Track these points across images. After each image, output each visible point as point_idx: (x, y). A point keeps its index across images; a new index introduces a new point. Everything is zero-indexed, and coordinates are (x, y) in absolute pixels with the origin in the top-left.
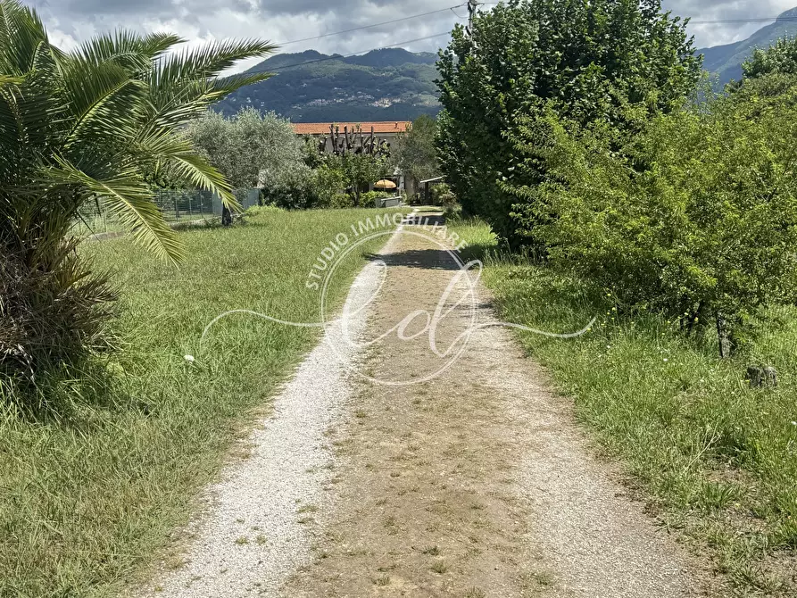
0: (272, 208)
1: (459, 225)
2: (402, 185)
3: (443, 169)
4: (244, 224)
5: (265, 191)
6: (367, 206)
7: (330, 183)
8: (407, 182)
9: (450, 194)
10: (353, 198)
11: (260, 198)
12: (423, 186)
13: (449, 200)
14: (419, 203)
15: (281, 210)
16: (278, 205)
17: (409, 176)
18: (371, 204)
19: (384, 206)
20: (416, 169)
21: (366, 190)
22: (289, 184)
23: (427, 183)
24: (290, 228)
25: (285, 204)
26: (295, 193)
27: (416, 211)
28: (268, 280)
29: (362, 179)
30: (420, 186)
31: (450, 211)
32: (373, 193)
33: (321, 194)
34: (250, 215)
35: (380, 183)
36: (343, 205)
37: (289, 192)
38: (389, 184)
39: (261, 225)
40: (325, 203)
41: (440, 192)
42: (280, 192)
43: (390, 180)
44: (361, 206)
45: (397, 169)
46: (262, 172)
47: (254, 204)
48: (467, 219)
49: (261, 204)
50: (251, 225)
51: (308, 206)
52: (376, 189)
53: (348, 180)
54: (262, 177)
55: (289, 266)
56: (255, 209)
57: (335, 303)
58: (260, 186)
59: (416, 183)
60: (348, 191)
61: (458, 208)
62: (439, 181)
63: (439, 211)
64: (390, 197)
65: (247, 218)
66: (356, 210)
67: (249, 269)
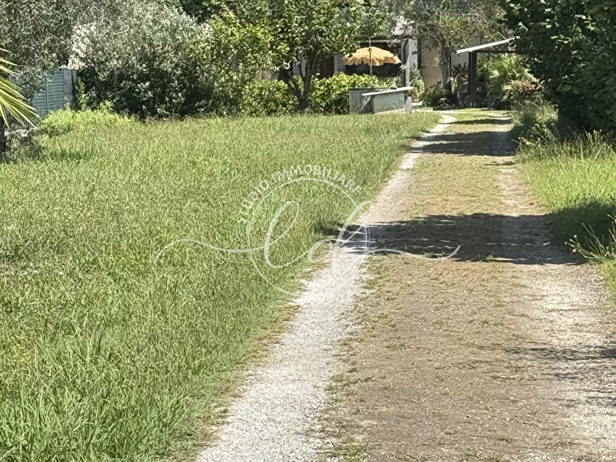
0: (104, 115)
1: (552, 154)
2: (412, 60)
3: (512, 21)
4: (36, 153)
5: (88, 76)
6: (328, 110)
7: (241, 56)
8: (425, 52)
9: (529, 79)
10: (297, 92)
11: (74, 92)
12: (465, 62)
13: (525, 94)
14: (453, 102)
15: (124, 121)
16: (117, 109)
17: (430, 37)
18: (339, 106)
19: (369, 109)
20: (447, 20)
21: (328, 71)
22: (144, 58)
23: (473, 56)
24: (145, 161)
25: (133, 106)
26: (159, 78)
27: (447, 121)
28: (92, 287)
29: (318, 46)
30: (455, 62)
31: (529, 121)
32: (345, 79)
33: (221, 79)
34: (53, 132)
35: (361, 53)
36: (270, 107)
37: (143, 78)
38: (379, 55)
39: (78, 156)
40: (229, 104)
41: (504, 78)
42: (121, 77)
43: (384, 47)
44: (315, 110)
45: (401, 21)
46: (80, 31)
47: (59, 106)
48: (572, 139)
49: (76, 107)
50: (54, 155)
51: (186, 110)
52: (350, 70)
53: (284, 48)
54: (81, 40)
55: (143, 253)
56: (62, 117)
57: (250, 344)
58: (75, 64)
59: (447, 54)
60: (284, 75)
61: (548, 114)
62: (503, 49)
63: (501, 122)
64: (389, 86)
65: (44, 140)
66: (305, 119)
67: (45, 262)
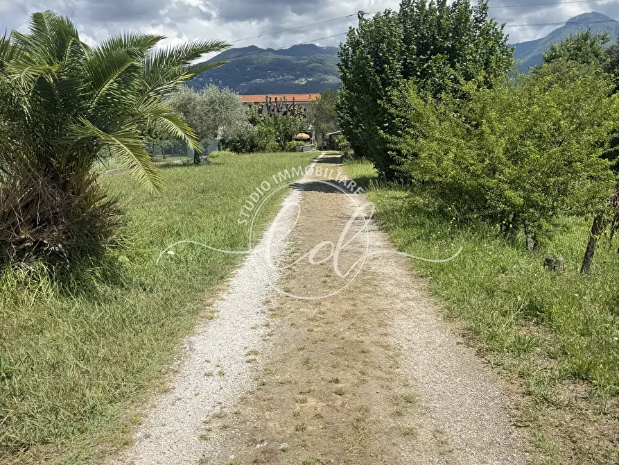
0: (227, 152)
1: (353, 163)
2: (314, 137)
3: (341, 126)
4: (208, 163)
5: (222, 141)
6: (290, 151)
7: (266, 136)
8: (317, 135)
9: (346, 142)
10: (282, 146)
11: (219, 146)
12: (328, 137)
13: (346, 146)
14: (325, 149)
15: (233, 154)
16: (231, 151)
17: (320, 131)
18: (294, 150)
19: (302, 151)
20: (323, 126)
21: (290, 140)
22: (238, 136)
23: (331, 136)
24: (239, 165)
25: (235, 150)
26: (242, 142)
27: (323, 154)
28: (225, 201)
29: (287, 133)
30: (326, 137)
31: (346, 154)
32: (295, 142)
33: (261, 143)
34: (213, 157)
35: (300, 135)
36: (274, 150)
37: (238, 142)
38: (306, 136)
39: (220, 164)
40: (262, 149)
41: (339, 142)
42: (232, 142)
43: (306, 133)
44: (287, 151)
45: (311, 126)
46: (220, 128)
47: (214, 150)
48: (358, 159)
49: (220, 150)
50: (214, 164)
51: (250, 151)
52: (296, 140)
53: (278, 133)
54: (220, 131)
55: (240, 190)
56: (216, 153)
57: (269, 216)
58: (219, 138)
59: (323, 135)
60: (278, 141)
61: (352, 152)
62: (339, 134)
63: (338, 154)
64: (308, 144)
65: (211, 159)
66: (283, 153)
67: (211, 194)
